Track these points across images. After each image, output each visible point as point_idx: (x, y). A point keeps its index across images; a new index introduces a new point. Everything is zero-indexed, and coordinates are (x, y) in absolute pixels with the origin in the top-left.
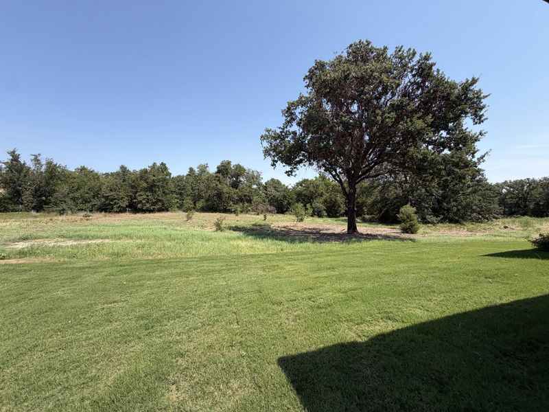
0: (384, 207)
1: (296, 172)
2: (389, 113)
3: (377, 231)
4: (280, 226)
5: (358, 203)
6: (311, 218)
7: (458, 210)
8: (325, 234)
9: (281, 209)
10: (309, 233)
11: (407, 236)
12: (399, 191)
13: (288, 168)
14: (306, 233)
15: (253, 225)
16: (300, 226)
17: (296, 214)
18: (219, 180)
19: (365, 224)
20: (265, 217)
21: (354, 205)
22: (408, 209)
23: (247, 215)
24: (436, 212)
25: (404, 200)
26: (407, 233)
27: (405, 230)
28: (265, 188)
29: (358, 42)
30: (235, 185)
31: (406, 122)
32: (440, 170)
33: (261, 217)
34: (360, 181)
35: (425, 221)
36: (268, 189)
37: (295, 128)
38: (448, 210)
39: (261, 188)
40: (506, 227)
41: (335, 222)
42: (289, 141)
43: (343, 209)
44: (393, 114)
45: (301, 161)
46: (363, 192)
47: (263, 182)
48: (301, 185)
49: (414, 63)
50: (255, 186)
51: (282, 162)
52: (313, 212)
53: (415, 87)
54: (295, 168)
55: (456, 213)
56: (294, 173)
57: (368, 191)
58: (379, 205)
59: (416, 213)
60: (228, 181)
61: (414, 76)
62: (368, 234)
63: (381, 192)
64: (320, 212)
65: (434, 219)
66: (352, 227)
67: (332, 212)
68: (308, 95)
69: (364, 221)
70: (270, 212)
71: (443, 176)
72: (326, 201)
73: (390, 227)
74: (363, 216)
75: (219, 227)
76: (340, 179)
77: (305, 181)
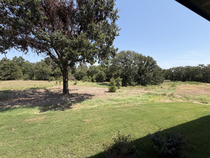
35: (130, 85)
40: (162, 88)
64: (93, 80)
70: (73, 80)
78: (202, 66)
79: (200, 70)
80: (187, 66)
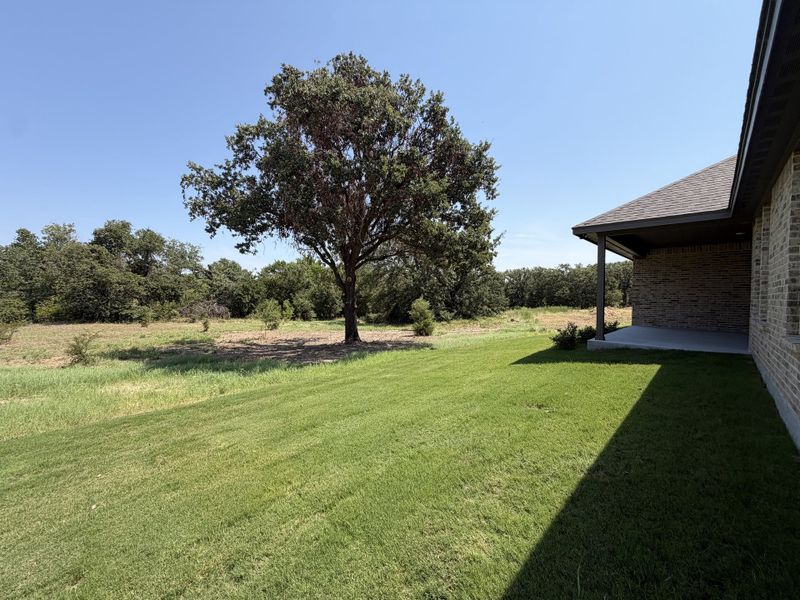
0: (392, 301)
1: (256, 246)
2: (398, 164)
3: (386, 335)
4: (233, 340)
5: (361, 297)
6: (291, 323)
7: (471, 303)
8: (311, 348)
9: (239, 308)
10: (286, 348)
11: (421, 339)
12: (410, 281)
13: (241, 239)
14: (279, 348)
15: (177, 342)
16: (271, 337)
17: (266, 318)
18: (98, 258)
19: (371, 327)
20: (206, 325)
21: (353, 301)
22: (421, 304)
23: (170, 324)
24: (450, 306)
25: (415, 292)
26: (421, 335)
27: (420, 332)
28: (209, 274)
29: (347, 55)
30: (141, 269)
31: (419, 182)
32: (458, 251)
33: (199, 325)
34: (361, 265)
35: (439, 319)
36: (215, 276)
37: (254, 172)
38: (461, 303)
39: (201, 275)
40: (512, 320)
41: (329, 327)
42: (242, 193)
43: (339, 306)
44: (403, 167)
45: (263, 228)
46: (366, 282)
47: (205, 264)
48: (273, 271)
49: (424, 103)
50: (187, 272)
51: (230, 228)
52: (296, 312)
53: (427, 135)
54: (253, 239)
55: (468, 308)
56: (252, 249)
57: (372, 280)
58: (386, 299)
59: (430, 308)
60: (124, 260)
61: (425, 120)
62: (374, 343)
63: (388, 281)
64: (306, 311)
65: (448, 315)
66: (351, 333)
67: (324, 312)
68: (275, 121)
69: (369, 322)
70: (219, 315)
71: (460, 260)
72: (314, 295)
73: (401, 328)
74: (367, 315)
75: (79, 355)
76: (332, 260)
77: (279, 265)
78: (566, 268)
79: (563, 279)
80: (536, 268)
